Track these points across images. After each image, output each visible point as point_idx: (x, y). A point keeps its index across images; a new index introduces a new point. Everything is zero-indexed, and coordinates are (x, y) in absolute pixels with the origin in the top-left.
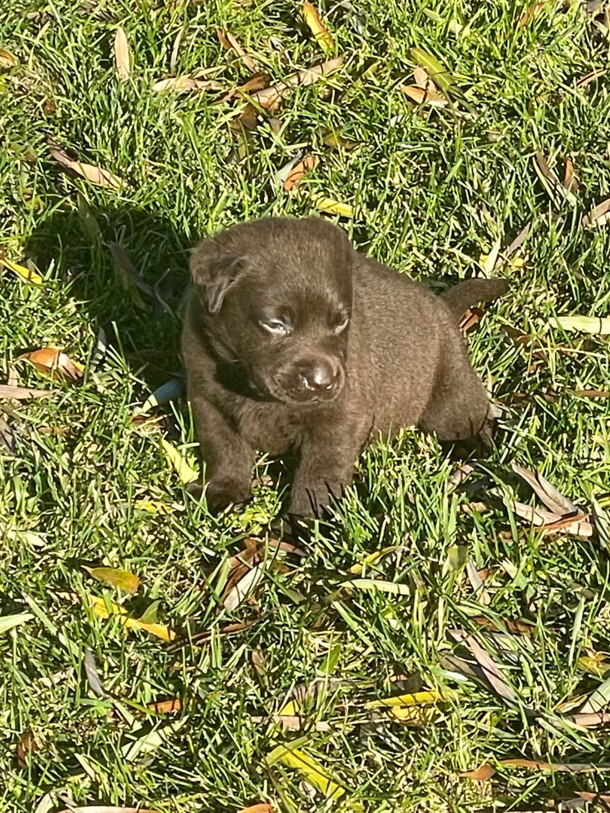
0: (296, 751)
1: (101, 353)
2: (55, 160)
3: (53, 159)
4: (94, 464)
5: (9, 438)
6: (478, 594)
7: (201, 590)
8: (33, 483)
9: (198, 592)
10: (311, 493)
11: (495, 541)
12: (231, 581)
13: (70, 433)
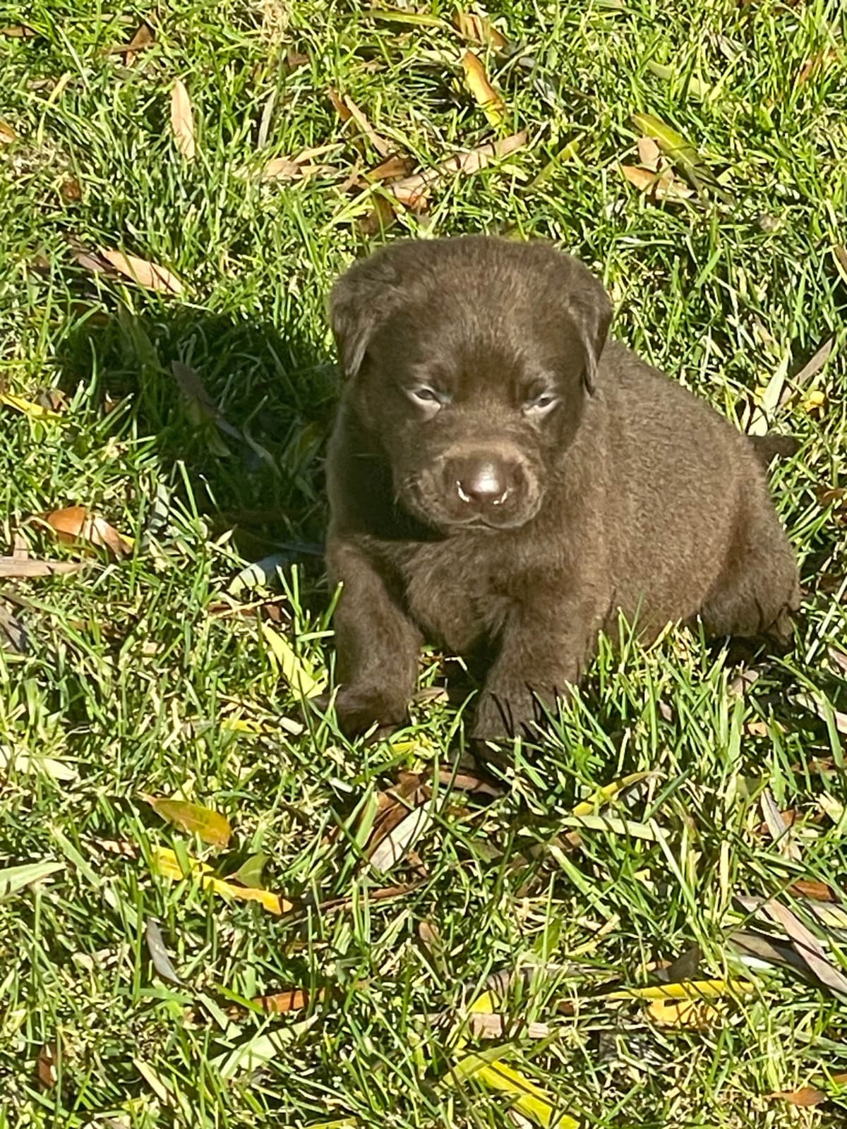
0: (496, 1064)
1: (161, 518)
2: (80, 266)
3: (76, 264)
4: (153, 670)
5: (16, 634)
6: (779, 844)
7: (332, 843)
8: (55, 695)
9: (327, 847)
10: (504, 707)
11: (806, 773)
12: (380, 829)
13: (113, 630)
